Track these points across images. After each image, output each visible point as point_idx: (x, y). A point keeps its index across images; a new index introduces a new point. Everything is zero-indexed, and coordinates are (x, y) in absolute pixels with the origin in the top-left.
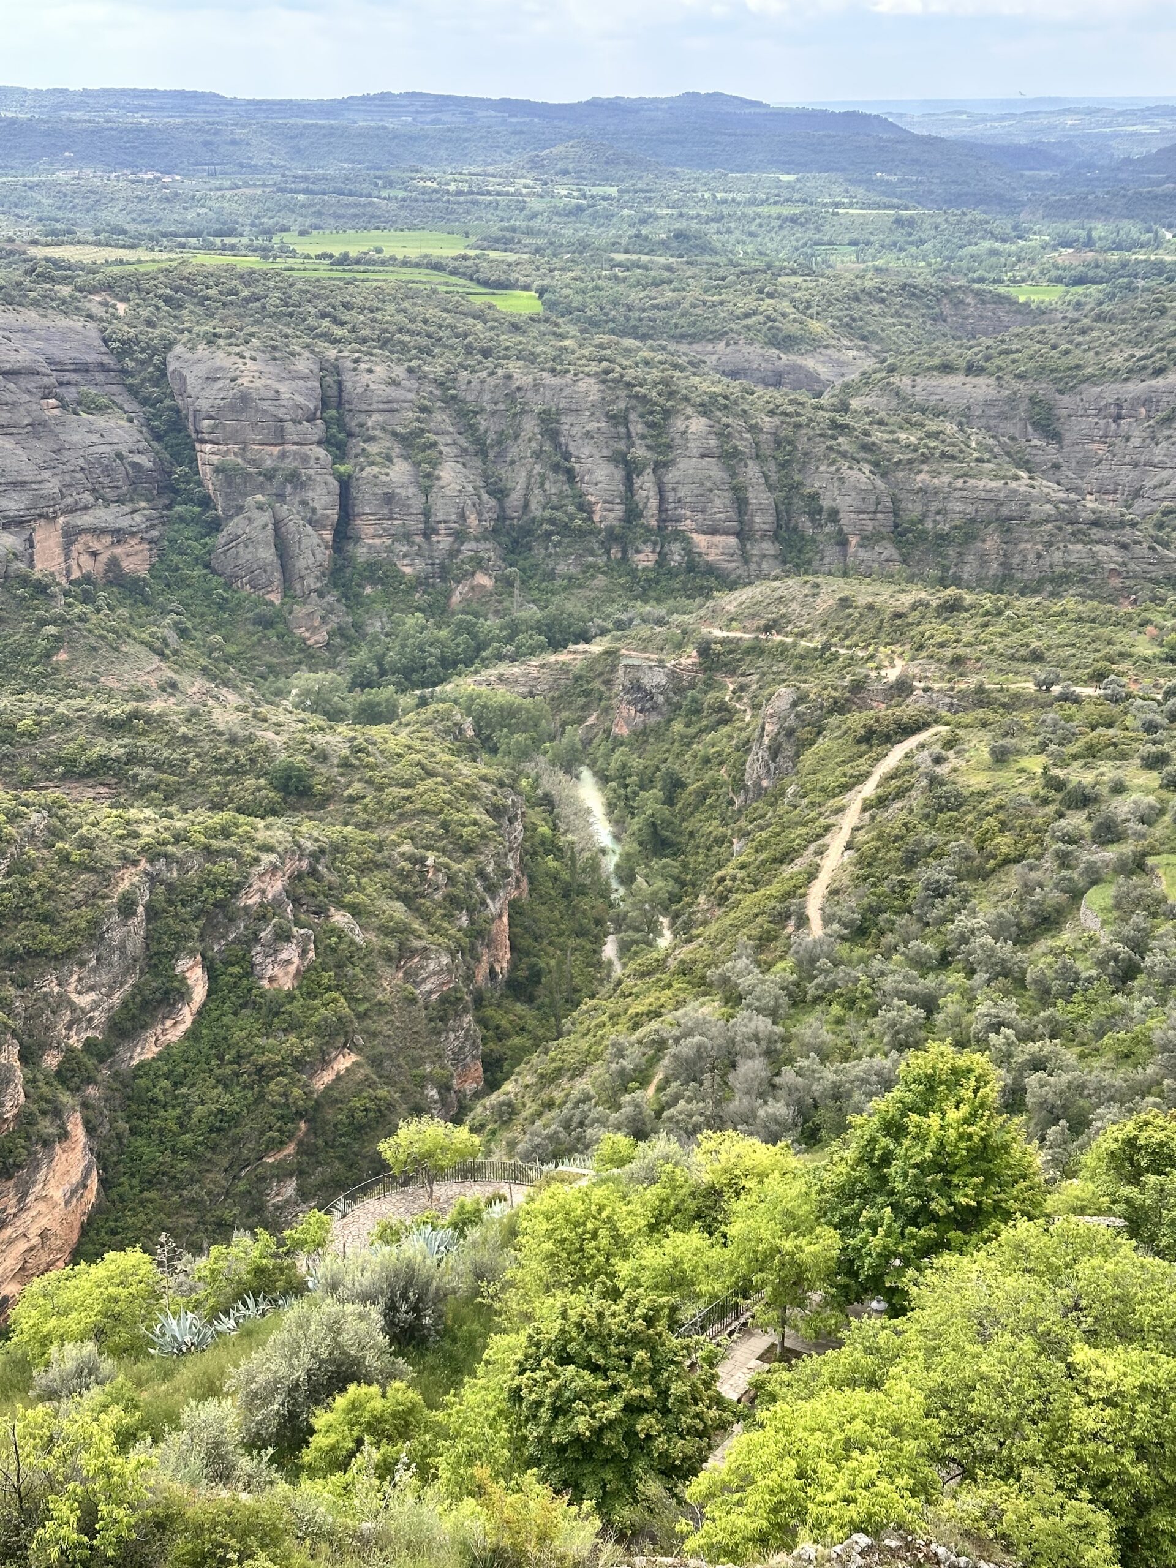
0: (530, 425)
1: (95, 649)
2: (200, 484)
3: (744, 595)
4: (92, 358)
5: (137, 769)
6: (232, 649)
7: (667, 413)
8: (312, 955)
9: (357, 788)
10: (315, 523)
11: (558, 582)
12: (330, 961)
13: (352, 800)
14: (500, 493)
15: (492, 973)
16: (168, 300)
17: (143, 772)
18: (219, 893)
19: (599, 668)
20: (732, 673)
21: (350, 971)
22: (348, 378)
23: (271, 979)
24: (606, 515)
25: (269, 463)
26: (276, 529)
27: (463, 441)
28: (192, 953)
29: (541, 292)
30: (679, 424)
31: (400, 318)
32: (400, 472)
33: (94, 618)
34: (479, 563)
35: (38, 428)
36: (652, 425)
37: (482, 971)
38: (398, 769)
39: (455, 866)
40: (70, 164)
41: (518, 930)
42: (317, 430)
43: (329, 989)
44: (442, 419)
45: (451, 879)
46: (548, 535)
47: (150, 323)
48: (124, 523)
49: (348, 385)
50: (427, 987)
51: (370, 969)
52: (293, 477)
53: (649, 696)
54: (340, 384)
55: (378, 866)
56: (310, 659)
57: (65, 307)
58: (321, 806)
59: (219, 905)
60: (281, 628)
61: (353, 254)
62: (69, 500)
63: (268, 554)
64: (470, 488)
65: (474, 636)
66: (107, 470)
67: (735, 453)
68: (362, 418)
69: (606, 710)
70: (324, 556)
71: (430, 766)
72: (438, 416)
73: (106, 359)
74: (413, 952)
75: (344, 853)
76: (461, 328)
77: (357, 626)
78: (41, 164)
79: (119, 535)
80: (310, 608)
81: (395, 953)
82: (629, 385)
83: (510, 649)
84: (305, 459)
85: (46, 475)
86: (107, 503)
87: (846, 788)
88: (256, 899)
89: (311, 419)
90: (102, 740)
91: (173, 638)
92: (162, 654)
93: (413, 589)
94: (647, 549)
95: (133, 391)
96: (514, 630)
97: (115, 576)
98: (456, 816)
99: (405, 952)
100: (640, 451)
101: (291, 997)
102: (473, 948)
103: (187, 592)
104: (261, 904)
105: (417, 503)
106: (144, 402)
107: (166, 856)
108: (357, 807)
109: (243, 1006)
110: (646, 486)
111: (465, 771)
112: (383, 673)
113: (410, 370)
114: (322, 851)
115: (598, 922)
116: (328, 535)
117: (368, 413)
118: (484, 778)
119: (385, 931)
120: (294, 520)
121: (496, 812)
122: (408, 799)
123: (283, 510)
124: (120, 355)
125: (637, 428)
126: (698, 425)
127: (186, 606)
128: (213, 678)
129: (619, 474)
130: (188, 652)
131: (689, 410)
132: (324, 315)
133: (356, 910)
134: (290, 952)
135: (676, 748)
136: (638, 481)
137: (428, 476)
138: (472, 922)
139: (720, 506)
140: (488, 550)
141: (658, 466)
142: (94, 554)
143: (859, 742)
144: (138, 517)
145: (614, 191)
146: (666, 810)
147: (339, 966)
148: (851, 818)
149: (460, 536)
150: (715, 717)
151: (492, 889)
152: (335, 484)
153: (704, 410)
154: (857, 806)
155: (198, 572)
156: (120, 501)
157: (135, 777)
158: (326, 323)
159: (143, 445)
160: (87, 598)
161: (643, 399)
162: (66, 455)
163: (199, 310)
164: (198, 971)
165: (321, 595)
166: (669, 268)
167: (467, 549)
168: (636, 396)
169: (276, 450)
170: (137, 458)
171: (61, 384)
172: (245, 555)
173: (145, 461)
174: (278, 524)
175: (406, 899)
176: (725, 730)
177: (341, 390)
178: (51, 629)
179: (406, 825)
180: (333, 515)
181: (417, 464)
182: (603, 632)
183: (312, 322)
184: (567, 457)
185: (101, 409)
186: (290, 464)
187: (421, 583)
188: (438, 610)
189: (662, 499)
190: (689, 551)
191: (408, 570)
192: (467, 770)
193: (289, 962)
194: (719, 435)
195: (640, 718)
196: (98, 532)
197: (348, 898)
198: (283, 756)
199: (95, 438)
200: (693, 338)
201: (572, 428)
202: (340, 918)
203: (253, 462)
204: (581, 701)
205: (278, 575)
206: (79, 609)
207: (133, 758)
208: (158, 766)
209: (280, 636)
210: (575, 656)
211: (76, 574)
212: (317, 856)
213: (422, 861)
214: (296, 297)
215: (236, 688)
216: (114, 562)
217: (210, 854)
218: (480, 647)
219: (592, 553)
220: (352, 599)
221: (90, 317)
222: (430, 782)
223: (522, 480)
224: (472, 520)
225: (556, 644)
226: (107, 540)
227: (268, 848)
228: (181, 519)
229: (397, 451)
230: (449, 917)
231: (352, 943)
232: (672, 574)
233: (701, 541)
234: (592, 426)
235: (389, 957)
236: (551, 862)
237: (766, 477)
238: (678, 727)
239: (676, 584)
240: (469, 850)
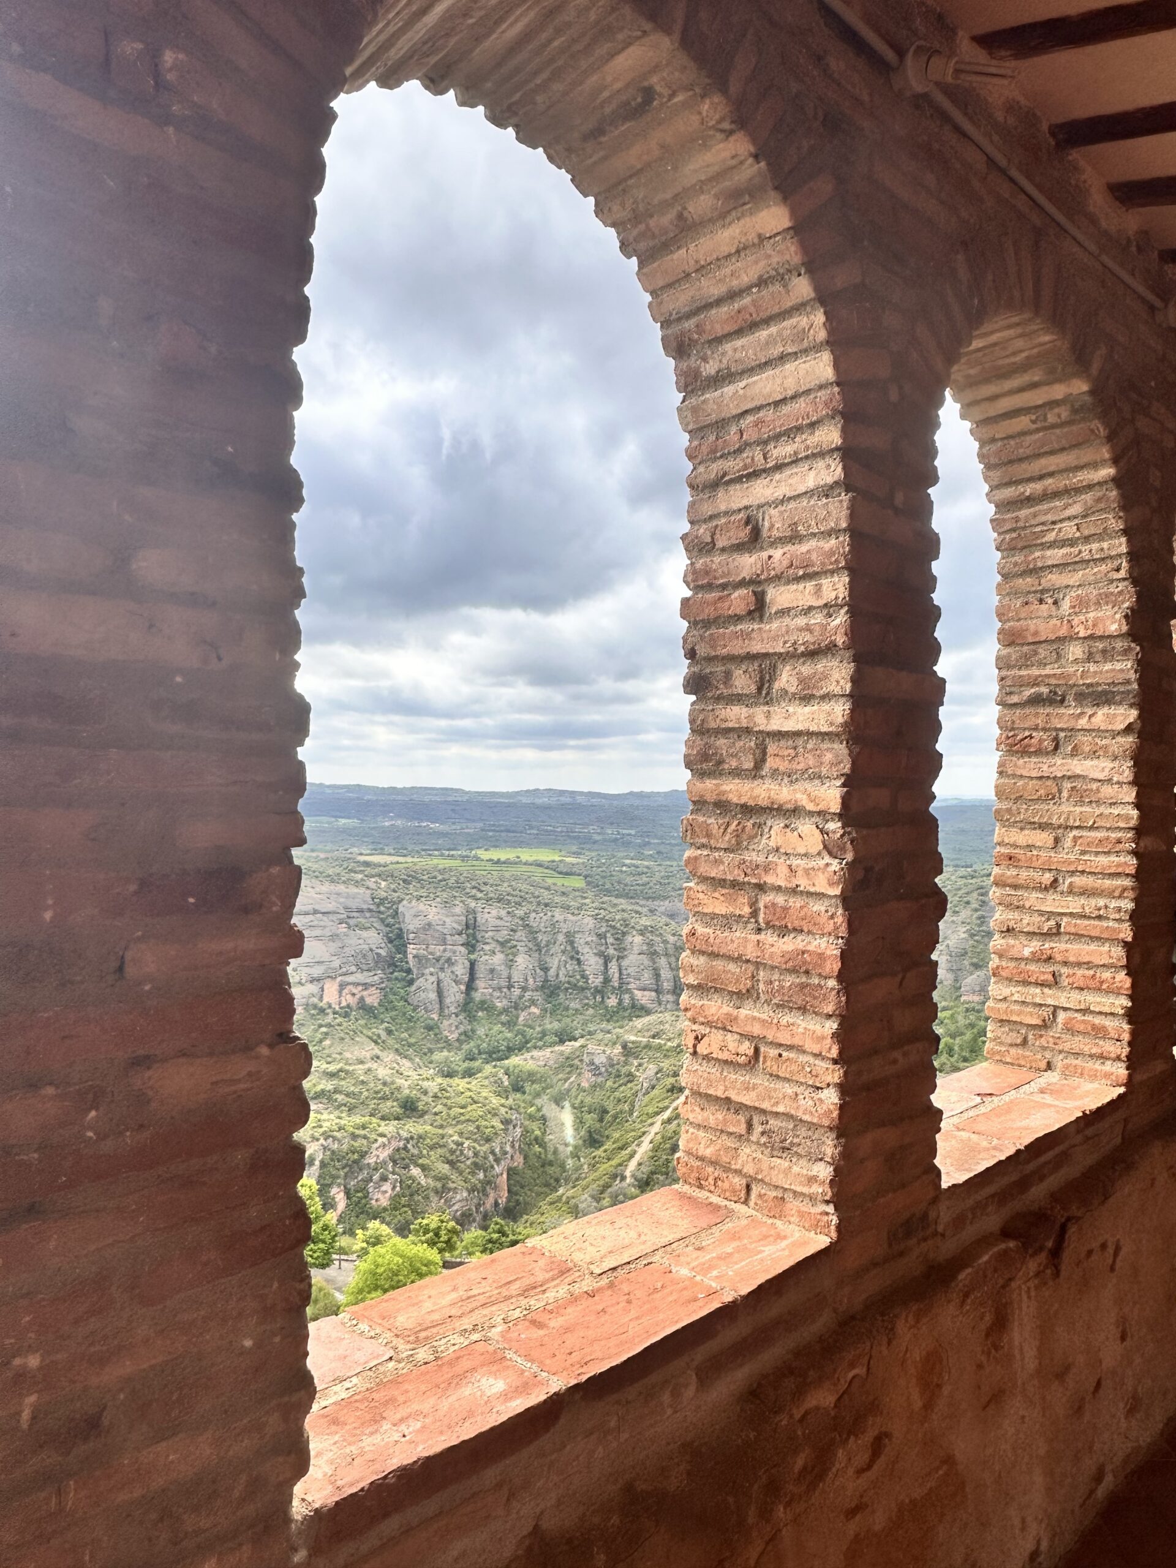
0: (561, 938)
1: (343, 1039)
2: (407, 963)
3: (646, 1020)
4: (365, 907)
5: (337, 1096)
6: (412, 1040)
7: (624, 934)
8: (398, 1189)
9: (439, 1108)
10: (456, 982)
11: (571, 1012)
12: (407, 1192)
13: (436, 1114)
14: (546, 969)
15: (496, 1204)
16: (404, 881)
17: (340, 1097)
18: (356, 1156)
19: (578, 1053)
20: (636, 1058)
21: (416, 1198)
22: (479, 916)
23: (377, 1200)
24: (596, 981)
25: (438, 954)
26: (438, 984)
27: (530, 945)
28: (339, 1185)
29: (586, 877)
30: (629, 938)
31: (509, 889)
32: (498, 958)
33: (345, 1024)
34: (533, 1002)
35: (334, 937)
36: (617, 939)
37: (490, 1202)
38: (461, 1100)
39: (478, 1148)
40: (392, 819)
41: (512, 1182)
42: (462, 939)
43: (404, 1206)
44: (521, 934)
45: (476, 1154)
46: (567, 989)
47: (394, 891)
48: (368, 981)
49: (478, 919)
50: (455, 1208)
51: (427, 1198)
52: (448, 960)
53: (598, 1068)
54: (475, 918)
55: (441, 1146)
56: (448, 1045)
57: (357, 883)
58: (421, 1116)
59: (355, 1162)
60: (437, 1031)
61: (503, 859)
62: (344, 970)
63: (433, 996)
64: (531, 967)
65: (524, 1036)
66: (364, 956)
67: (655, 953)
68: (483, 934)
69: (579, 1074)
70: (461, 997)
71: (476, 1098)
72: (519, 933)
73: (372, 907)
74: (449, 1190)
75: (424, 1139)
76: (537, 893)
77: (473, 1031)
78: (379, 819)
79: (366, 986)
80: (451, 1021)
81: (440, 1190)
82: (608, 921)
83: (540, 1043)
84: (454, 952)
85: (334, 958)
86: (363, 971)
87: (657, 1113)
88: (375, 1159)
89: (460, 934)
90: (324, 1081)
91: (383, 1035)
92: (376, 1042)
93: (501, 1013)
94: (613, 997)
95: (382, 921)
96: (544, 1034)
97: (362, 1006)
98: (484, 1123)
99: (445, 1189)
100: (611, 951)
101: (385, 1209)
102: (484, 1190)
103: (394, 1013)
104: (376, 1163)
105: (505, 974)
106: (387, 925)
107: (332, 1137)
108: (438, 1117)
109: (362, 1213)
110: (613, 967)
111: (494, 1101)
112: (480, 1053)
113: (509, 913)
114: (412, 1138)
115: (557, 1180)
116: (463, 987)
117: (487, 932)
118: (503, 1105)
119: (437, 1178)
120: (446, 977)
121: (506, 1122)
122: (462, 1114)
123: (442, 975)
124: (378, 905)
125: (610, 940)
126: (638, 939)
127: (394, 1020)
128: (400, 1054)
129: (601, 961)
130: (390, 1041)
131: (635, 933)
132: (474, 887)
133: (424, 1168)
134: (387, 1187)
135: (608, 1094)
136: (610, 965)
137: (511, 960)
138: (485, 1176)
139: (647, 978)
140: (538, 996)
141: (619, 958)
142: (354, 995)
143: (668, 1091)
144: (376, 978)
145: (633, 832)
146: (598, 1125)
147: (411, 1195)
148: (657, 1127)
149: (524, 989)
150: (626, 1079)
151: (497, 1161)
152: (467, 964)
153: (642, 933)
154: (659, 1123)
155: (402, 1003)
156: (369, 970)
157: (336, 1100)
158: (474, 891)
159: (383, 945)
160: (346, 1015)
161: (614, 927)
162: (346, 949)
163: (418, 885)
164: (342, 1194)
165: (457, 1016)
166: (648, 867)
167: (528, 995)
168: (611, 926)
169: (442, 948)
170: (380, 951)
171: (349, 917)
172: (423, 995)
173: (383, 952)
174: (439, 982)
175: (451, 1163)
176: (629, 1085)
177: (475, 921)
178: (324, 1029)
179: (460, 1127)
180: (466, 978)
181: (507, 955)
182: (582, 1037)
183: (468, 890)
184: (578, 953)
185: (366, 929)
186: (448, 954)
187: (505, 1010)
188: (510, 1024)
189: (621, 974)
190: (632, 999)
191: (499, 1004)
192: (495, 1101)
193: (386, 1192)
194: (648, 944)
195: (594, 1078)
196: (357, 984)
197: (420, 1161)
198: (407, 1091)
199: (361, 941)
200: (654, 899)
201: (580, 941)
202: (415, 1171)
203: (431, 953)
204: (569, 1069)
205: (438, 1006)
206: (339, 1020)
207: (336, 1091)
208: (347, 1095)
209: (436, 1035)
210: (568, 1047)
211: (344, 1004)
212: (407, 1140)
213: (462, 1144)
214: (462, 879)
215: (411, 1059)
216: (362, 999)
217: (354, 1137)
218: (527, 1042)
219: (587, 998)
220: (472, 1018)
221: (368, 888)
222: (474, 1106)
223: (556, 962)
224: (531, 981)
225: (562, 1042)
226: (360, 988)
227: (382, 1135)
228: (396, 979)
229: (498, 948)
230: (473, 1173)
231: (419, 1183)
232: (625, 1009)
233: (638, 994)
234: (589, 939)
235: (437, 1192)
236: (537, 1148)
237: (670, 964)
238: (609, 1083)
239: (626, 1014)
240: (488, 1140)
